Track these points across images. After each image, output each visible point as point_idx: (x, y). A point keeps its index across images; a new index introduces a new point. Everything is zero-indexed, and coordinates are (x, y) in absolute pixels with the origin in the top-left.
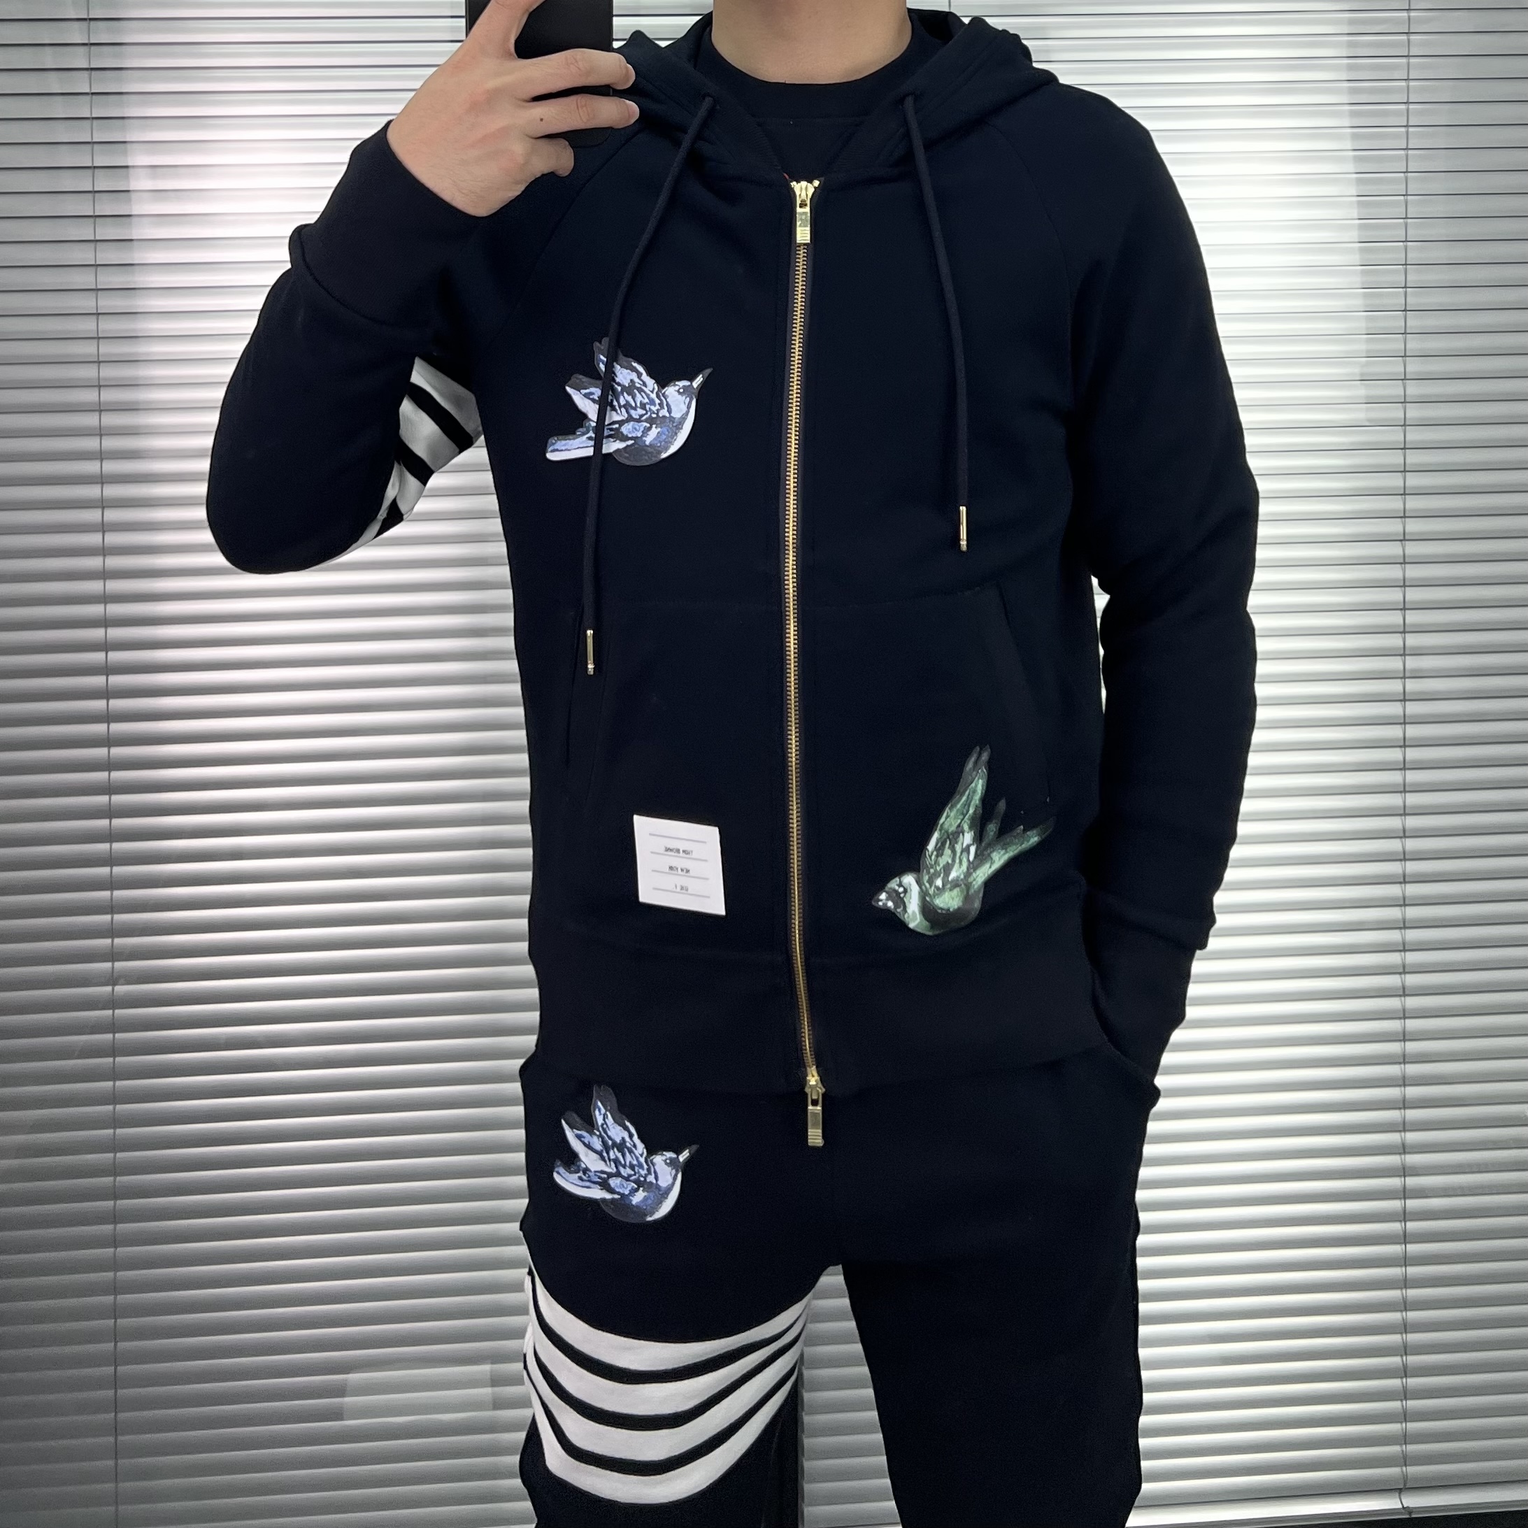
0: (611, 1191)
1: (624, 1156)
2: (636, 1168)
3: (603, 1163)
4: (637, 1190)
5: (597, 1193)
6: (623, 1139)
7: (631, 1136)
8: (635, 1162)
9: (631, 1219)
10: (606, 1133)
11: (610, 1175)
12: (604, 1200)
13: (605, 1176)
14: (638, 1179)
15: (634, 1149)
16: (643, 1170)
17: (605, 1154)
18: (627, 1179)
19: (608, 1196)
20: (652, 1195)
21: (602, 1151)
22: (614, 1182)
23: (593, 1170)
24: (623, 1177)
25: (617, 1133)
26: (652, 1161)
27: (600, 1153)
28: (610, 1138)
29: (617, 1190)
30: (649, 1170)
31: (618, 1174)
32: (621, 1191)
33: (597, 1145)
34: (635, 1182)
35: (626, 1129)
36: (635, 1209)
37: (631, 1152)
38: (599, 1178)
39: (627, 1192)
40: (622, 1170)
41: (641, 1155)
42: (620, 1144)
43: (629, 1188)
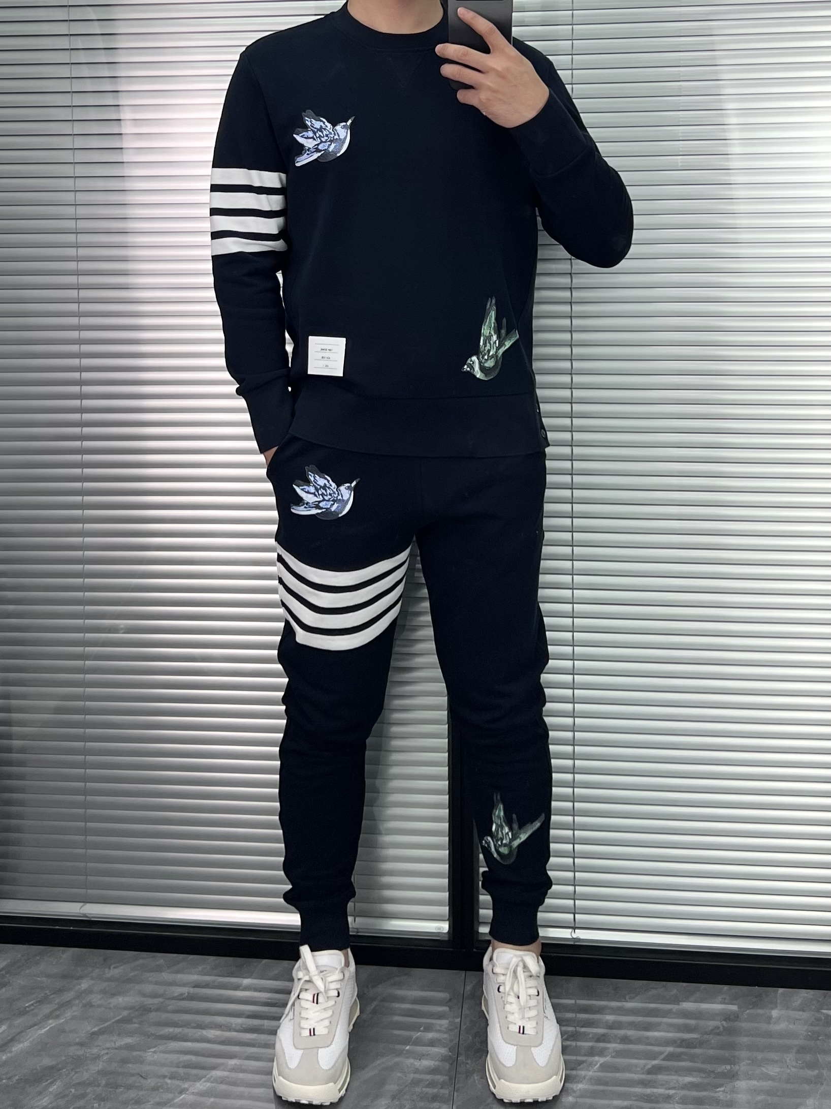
0: (321, 508)
1: (326, 491)
2: (332, 495)
3: (315, 497)
4: (334, 504)
5: (314, 511)
6: (325, 484)
7: (328, 481)
8: (332, 492)
9: (332, 518)
10: (316, 483)
11: (319, 502)
12: (318, 514)
13: (317, 503)
14: (334, 499)
15: (330, 487)
16: (335, 494)
17: (316, 493)
18: (328, 501)
19: (320, 511)
20: (340, 505)
21: (315, 492)
22: (321, 505)
23: (311, 502)
24: (327, 501)
25: (321, 482)
26: (339, 490)
27: (314, 494)
28: (318, 485)
29: (324, 507)
30: (338, 494)
31: (324, 500)
32: (326, 507)
33: (312, 490)
34: (332, 501)
35: (326, 479)
36: (334, 513)
37: (329, 488)
38: (314, 504)
39: (329, 507)
40: (326, 497)
41: (334, 488)
42: (324, 486)
43: (330, 504)
